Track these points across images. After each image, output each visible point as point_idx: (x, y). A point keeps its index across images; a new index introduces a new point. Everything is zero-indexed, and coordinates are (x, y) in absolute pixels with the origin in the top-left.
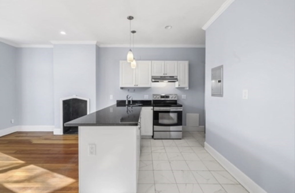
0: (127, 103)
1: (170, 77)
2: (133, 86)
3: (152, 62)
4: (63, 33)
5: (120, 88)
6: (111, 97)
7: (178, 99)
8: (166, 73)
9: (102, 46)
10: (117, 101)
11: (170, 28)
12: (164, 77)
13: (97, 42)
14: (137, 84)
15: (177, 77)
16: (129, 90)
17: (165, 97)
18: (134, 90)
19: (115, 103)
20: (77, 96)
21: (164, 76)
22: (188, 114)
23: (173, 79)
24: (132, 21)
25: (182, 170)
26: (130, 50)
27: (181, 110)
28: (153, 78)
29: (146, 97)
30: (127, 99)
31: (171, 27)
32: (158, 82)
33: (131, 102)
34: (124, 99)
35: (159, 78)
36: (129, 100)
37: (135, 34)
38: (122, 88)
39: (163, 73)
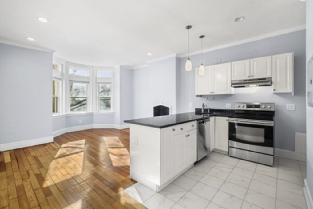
0: (203, 112)
1: (259, 79)
2: (209, 93)
3: (231, 64)
4: (149, 54)
5: (195, 96)
6: (190, 105)
7: (275, 109)
8: (251, 74)
9: (182, 57)
10: (196, 109)
11: (242, 19)
12: (251, 80)
13: (177, 54)
14: (213, 91)
15: (271, 78)
16: (208, 98)
17: (253, 106)
18: (214, 98)
19: (194, 111)
20: (162, 103)
21: (249, 78)
22: (297, 134)
23: (265, 82)
24: (190, 29)
25: (231, 195)
26: (189, 59)
27: (272, 125)
28: (233, 82)
29: (227, 106)
30: (203, 108)
31: (244, 18)
32: (244, 87)
33: (209, 110)
34: (200, 107)
35: (243, 82)
36: (205, 108)
37: (203, 39)
38: (197, 96)
39: (247, 74)
